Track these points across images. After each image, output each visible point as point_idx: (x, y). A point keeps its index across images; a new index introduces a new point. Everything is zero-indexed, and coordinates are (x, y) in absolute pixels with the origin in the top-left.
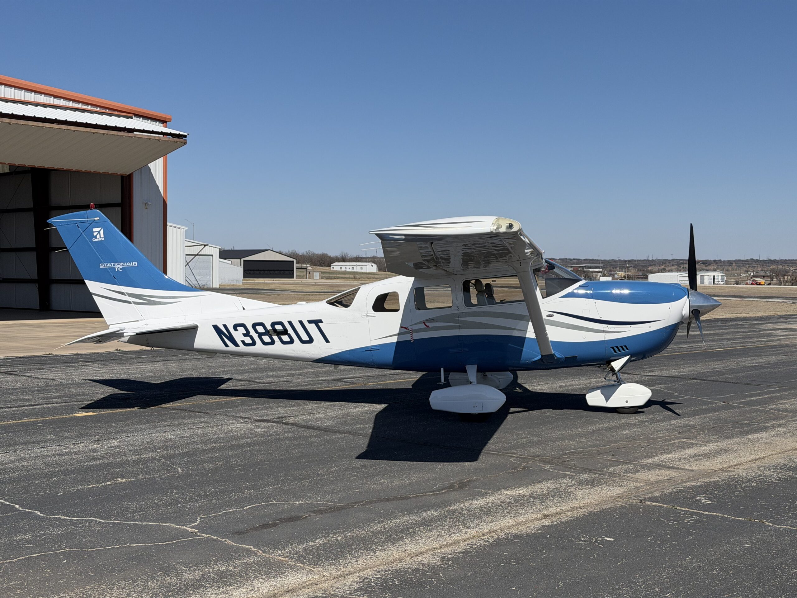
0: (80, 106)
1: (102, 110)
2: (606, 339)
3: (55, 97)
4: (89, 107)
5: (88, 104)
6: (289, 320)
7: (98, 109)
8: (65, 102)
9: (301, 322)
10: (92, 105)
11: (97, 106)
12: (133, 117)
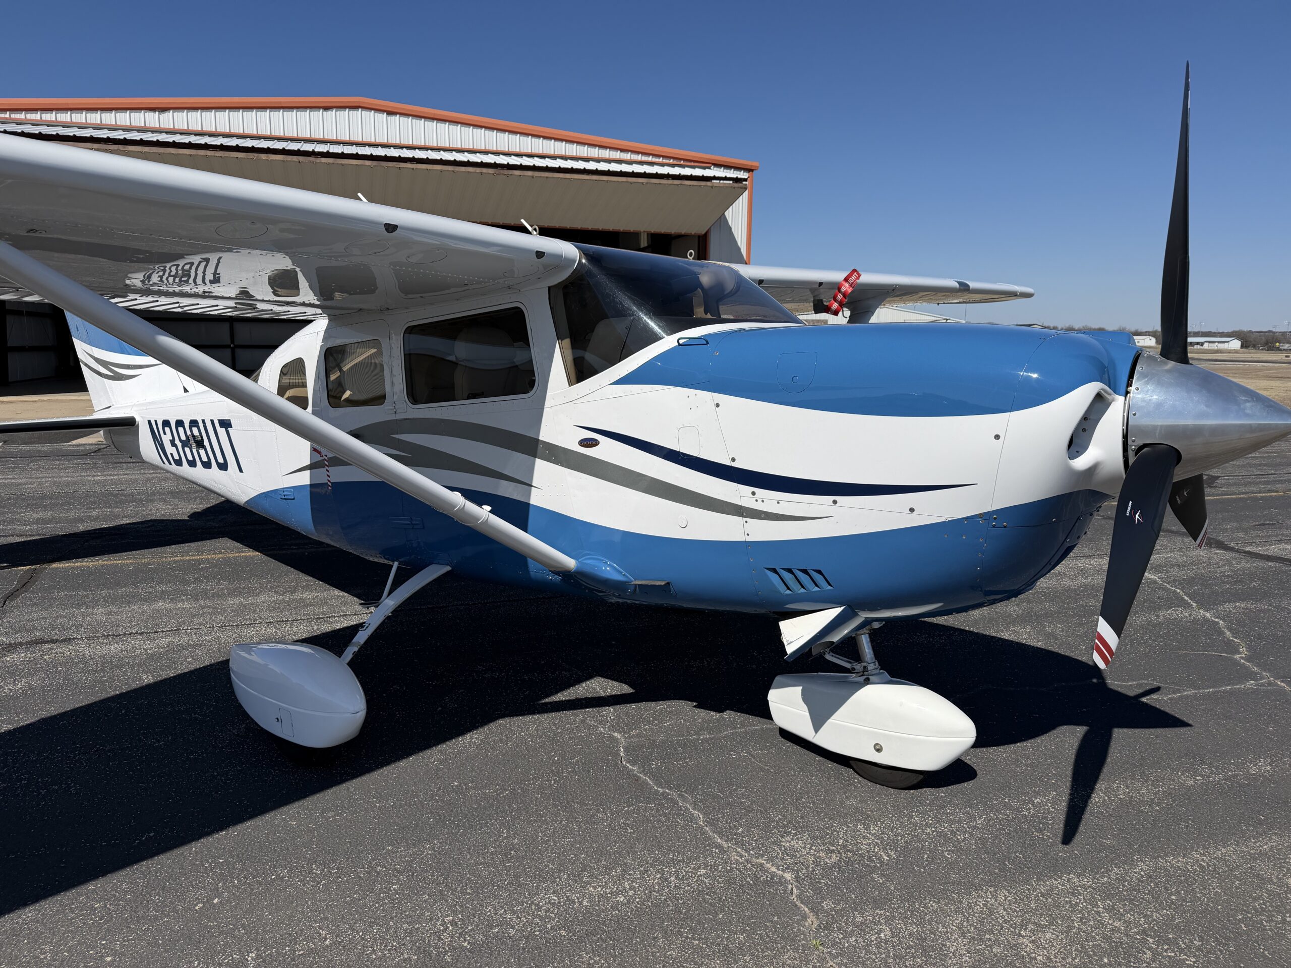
0: (650, 159)
1: (675, 162)
2: (748, 539)
3: (622, 150)
4: (661, 160)
5: (659, 156)
6: (203, 418)
7: (672, 161)
8: (632, 156)
9: (212, 421)
10: (664, 157)
11: (669, 158)
12: (712, 167)
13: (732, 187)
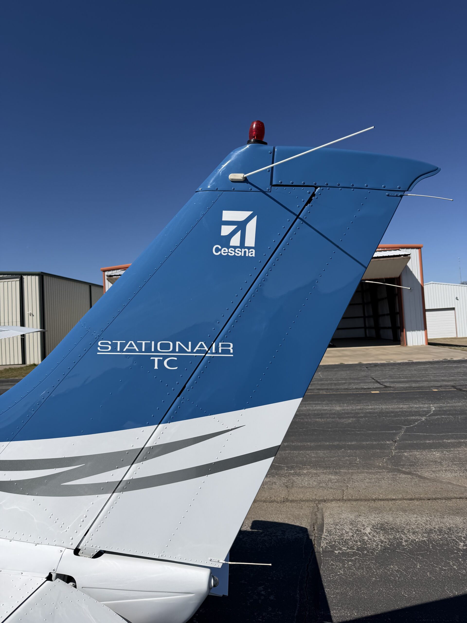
12: (400, 249)
13: (403, 258)
